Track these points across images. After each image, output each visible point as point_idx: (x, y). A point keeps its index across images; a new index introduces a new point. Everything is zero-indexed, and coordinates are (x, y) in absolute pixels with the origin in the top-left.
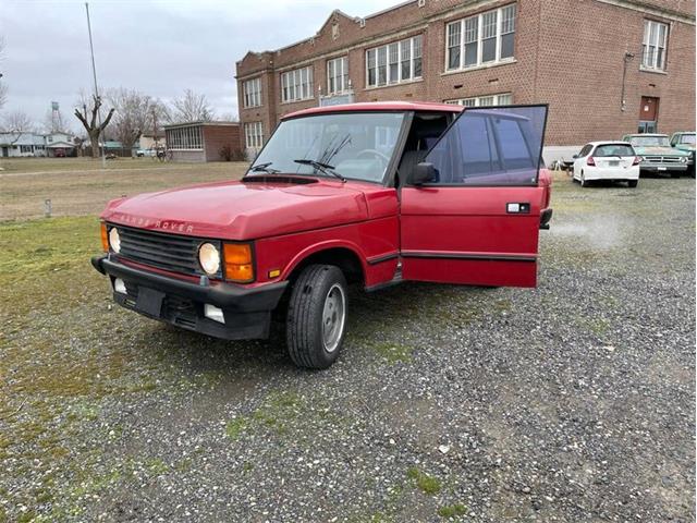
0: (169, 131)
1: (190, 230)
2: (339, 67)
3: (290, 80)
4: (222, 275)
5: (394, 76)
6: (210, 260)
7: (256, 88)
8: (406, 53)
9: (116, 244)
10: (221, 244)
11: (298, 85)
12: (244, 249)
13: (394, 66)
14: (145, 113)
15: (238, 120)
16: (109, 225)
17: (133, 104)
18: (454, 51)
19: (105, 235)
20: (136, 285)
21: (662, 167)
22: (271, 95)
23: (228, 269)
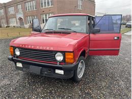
5: (31, 9)
7: (2, 11)
9: (18, 53)
10: (64, 53)
11: (11, 10)
13: (31, 7)
22: (6, 12)
23: (66, 60)
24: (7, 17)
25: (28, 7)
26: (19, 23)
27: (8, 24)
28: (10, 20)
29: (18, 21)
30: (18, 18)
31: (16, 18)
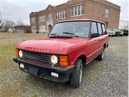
0: (15, 27)
1: (48, 51)
2: (50, 15)
3: (40, 17)
4: (58, 64)
5: (61, 17)
6: (54, 60)
7: (33, 19)
8: (63, 13)
10: (58, 56)
11: (42, 19)
12: (66, 57)
13: (61, 15)
14: (10, 24)
15: (30, 25)
16: (19, 50)
17: (8, 22)
18: (73, 13)
19: (17, 52)
20: (28, 66)
21: (111, 35)
22: (37, 20)
23: (61, 63)
24: (37, 24)
25: (59, 16)
26: (48, 30)
27: (37, 30)
28: (40, 27)
29: (47, 27)
30: (47, 25)
31: (46, 25)
